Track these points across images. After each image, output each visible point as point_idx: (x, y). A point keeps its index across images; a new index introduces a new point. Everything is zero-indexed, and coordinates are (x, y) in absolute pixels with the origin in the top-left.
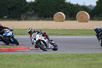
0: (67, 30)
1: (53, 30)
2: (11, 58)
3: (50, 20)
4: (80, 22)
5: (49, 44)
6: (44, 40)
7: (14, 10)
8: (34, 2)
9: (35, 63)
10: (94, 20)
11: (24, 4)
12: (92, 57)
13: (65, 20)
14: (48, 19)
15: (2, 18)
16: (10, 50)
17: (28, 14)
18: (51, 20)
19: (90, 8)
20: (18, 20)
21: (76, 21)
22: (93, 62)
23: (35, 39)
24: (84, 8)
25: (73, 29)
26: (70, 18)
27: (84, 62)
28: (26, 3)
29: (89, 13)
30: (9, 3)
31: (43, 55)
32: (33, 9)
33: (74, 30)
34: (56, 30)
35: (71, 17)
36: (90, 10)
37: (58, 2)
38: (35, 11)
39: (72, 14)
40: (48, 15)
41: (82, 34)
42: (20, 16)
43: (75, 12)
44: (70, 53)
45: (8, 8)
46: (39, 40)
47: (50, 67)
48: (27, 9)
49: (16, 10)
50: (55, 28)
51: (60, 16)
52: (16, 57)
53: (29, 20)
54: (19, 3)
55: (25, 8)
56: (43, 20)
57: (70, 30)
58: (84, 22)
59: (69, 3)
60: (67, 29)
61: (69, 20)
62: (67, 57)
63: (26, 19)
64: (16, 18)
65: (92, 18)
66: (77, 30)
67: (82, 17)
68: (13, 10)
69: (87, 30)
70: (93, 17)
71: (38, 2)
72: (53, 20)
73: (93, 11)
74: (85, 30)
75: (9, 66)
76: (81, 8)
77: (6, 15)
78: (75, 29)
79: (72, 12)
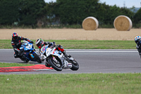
0: (101, 41)
1: (81, 41)
2: (23, 80)
3: (77, 28)
4: (119, 30)
5: (66, 62)
6: (57, 55)
7: (28, 13)
8: (55, 3)
9: (56, 88)
10: (138, 28)
11: (41, 5)
12: (136, 79)
13: (99, 27)
14: (74, 26)
15: (11, 24)
16: (22, 70)
17: (47, 20)
18: (79, 28)
19: (132, 11)
20: (33, 28)
21: (113, 29)
22: (137, 86)
23: (45, 54)
24: (125, 11)
25: (109, 39)
26: (106, 26)
27: (124, 86)
28: (44, 4)
29: (131, 18)
30: (20, 4)
31: (68, 76)
32: (53, 12)
33: (111, 41)
34: (85, 41)
35: (106, 23)
36: (133, 13)
37: (88, 3)
38: (57, 15)
39: (107, 20)
40: (75, 20)
41: (122, 47)
42: (36, 23)
43: (113, 17)
44: (105, 73)
45: (20, 12)
46: (51, 56)
47: (77, 92)
48: (45, 12)
49: (30, 14)
50: (85, 39)
51: (90, 22)
52: (31, 79)
53: (48, 28)
54: (35, 4)
55: (43, 11)
56: (68, 27)
57: (105, 42)
58: (125, 30)
59: (104, 5)
60: (101, 39)
61: (103, 27)
62: (101, 79)
63: (44, 27)
64: (30, 24)
65: (135, 25)
66: (115, 41)
67: (122, 23)
68: (26, 14)
69: (129, 42)
70: (137, 23)
71: (61, 3)
72: (82, 28)
73: (137, 15)
74: (125, 41)
75: (21, 91)
76: (120, 11)
77: (17, 21)
78: (113, 39)
79: (108, 17)
